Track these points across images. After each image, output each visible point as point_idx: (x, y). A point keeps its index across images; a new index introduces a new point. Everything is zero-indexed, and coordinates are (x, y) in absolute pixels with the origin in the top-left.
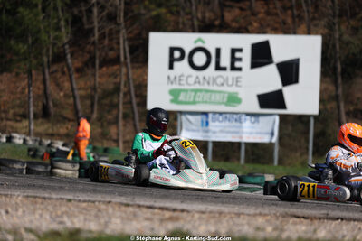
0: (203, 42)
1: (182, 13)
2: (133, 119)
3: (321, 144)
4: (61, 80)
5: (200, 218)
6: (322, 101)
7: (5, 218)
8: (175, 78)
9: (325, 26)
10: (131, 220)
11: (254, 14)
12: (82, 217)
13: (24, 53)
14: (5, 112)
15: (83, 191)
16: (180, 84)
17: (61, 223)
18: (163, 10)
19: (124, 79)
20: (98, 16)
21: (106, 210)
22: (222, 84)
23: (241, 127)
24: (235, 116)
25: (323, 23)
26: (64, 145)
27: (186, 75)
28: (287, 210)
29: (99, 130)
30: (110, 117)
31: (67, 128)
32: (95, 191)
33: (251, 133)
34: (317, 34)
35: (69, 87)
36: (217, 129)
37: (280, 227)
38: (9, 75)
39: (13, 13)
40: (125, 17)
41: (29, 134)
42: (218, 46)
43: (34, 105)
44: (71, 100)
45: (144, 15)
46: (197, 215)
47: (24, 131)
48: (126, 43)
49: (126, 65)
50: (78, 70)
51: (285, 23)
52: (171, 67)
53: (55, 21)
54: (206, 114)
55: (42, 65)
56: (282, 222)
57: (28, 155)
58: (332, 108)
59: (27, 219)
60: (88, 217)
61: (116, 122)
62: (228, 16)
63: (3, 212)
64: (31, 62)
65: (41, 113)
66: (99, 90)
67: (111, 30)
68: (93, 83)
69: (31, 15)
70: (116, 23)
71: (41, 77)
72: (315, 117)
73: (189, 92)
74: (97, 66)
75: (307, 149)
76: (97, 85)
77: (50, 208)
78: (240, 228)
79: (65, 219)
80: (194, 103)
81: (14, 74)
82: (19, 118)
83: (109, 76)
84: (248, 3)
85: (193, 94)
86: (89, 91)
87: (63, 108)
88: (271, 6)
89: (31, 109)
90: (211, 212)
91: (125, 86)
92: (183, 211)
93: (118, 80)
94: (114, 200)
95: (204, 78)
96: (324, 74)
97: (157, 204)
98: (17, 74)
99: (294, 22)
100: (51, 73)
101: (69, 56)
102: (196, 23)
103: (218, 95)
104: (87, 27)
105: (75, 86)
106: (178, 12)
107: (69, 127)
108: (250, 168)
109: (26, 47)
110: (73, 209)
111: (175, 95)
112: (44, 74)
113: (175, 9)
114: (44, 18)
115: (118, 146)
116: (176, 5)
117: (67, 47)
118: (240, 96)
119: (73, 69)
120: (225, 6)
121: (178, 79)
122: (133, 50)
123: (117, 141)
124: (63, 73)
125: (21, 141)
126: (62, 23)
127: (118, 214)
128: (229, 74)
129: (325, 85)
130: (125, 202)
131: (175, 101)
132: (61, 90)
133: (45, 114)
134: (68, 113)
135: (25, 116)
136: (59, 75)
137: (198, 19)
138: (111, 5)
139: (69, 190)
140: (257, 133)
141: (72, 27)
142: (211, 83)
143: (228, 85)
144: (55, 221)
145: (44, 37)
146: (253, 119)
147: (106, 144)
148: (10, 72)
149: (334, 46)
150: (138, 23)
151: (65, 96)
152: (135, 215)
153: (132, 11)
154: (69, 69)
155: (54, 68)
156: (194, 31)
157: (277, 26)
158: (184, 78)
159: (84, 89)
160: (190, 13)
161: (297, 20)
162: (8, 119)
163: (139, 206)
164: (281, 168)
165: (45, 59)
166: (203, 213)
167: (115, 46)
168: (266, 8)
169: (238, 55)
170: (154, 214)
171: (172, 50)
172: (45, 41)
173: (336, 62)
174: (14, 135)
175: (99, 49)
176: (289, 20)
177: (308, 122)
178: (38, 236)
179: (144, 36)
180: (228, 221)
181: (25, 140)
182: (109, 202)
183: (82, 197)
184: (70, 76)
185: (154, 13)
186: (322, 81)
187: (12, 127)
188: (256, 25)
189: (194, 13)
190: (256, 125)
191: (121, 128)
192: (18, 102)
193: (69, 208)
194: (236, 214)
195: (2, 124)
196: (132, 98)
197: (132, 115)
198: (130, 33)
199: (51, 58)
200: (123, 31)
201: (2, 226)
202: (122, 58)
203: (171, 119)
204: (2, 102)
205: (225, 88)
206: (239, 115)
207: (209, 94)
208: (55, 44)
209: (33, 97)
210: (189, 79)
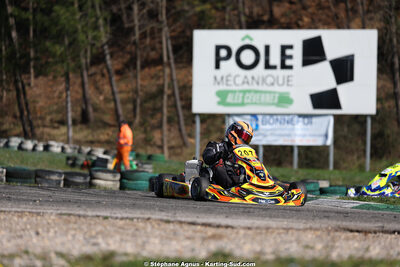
0: (251, 39)
2: (179, 123)
3: (379, 146)
4: (101, 83)
5: (245, 235)
6: (379, 100)
7: (35, 240)
8: (222, 78)
9: (380, 20)
10: (171, 239)
11: (305, 8)
12: (118, 237)
13: (61, 54)
14: (42, 118)
15: (122, 206)
16: (227, 85)
17: (95, 244)
18: (207, 6)
19: (167, 80)
20: (139, 14)
21: (145, 228)
22: (272, 84)
23: (293, 129)
24: (287, 118)
25: (378, 16)
26: (105, 153)
27: (234, 75)
28: (339, 223)
29: (142, 136)
30: (154, 122)
31: (108, 134)
32: (134, 206)
33: (304, 136)
34: (372, 27)
35: (109, 91)
37: (330, 244)
38: (45, 79)
39: (48, 12)
40: (168, 11)
41: (67, 141)
42: (267, 43)
43: (73, 110)
44: (112, 105)
45: (187, 11)
46: (242, 232)
47: (62, 138)
48: (169, 42)
49: (169, 65)
50: (119, 73)
51: (337, 18)
52: (217, 66)
53: (93, 19)
54: (254, 116)
55: (80, 67)
56: (333, 238)
57: (67, 164)
58: (389, 107)
59: (58, 240)
60: (124, 237)
61: (160, 126)
62: (277, 11)
63: (33, 233)
64: (68, 64)
65: (79, 118)
66: (141, 93)
67: (152, 28)
68: (134, 85)
69: (68, 14)
70: (158, 21)
71: (79, 81)
72: (372, 117)
73: (237, 94)
74: (139, 67)
75: (365, 151)
76: (139, 88)
77: (84, 227)
78: (288, 246)
79: (100, 240)
80: (242, 104)
81: (51, 77)
82: (56, 125)
83: (152, 78)
85: (241, 95)
86: (131, 95)
87: (104, 113)
89: (70, 115)
90: (257, 228)
91: (169, 88)
92: (227, 227)
93: (161, 82)
94: (153, 217)
95: (253, 78)
96: (380, 71)
97: (200, 220)
98: (55, 77)
99: (347, 16)
100: (90, 76)
102: (243, 19)
103: (268, 95)
104: (126, 26)
105: (116, 89)
106: (224, 8)
107: (111, 133)
108: (303, 173)
109: (62, 49)
110: (108, 228)
111: (222, 96)
112: (82, 76)
113: (220, 5)
114: (81, 17)
115: (163, 152)
117: (106, 47)
118: (292, 96)
119: (113, 71)
121: (225, 79)
122: (176, 49)
123: (161, 147)
124: (103, 75)
125: (59, 150)
126: (101, 21)
127: (157, 232)
128: (280, 73)
129: (382, 82)
130: (165, 218)
131: (223, 102)
132: (101, 93)
133: (84, 119)
134: (108, 118)
135: (63, 122)
136: (98, 77)
137: (245, 14)
139: (106, 206)
141: (111, 26)
142: (260, 82)
143: (279, 85)
144: (88, 242)
145: (81, 37)
146: (306, 120)
147: (150, 151)
148: (46, 75)
149: (391, 40)
150: (182, 21)
151: (106, 100)
152: (175, 233)
153: (174, 8)
154: (108, 71)
155: (93, 70)
156: (241, 28)
157: (329, 20)
158: (231, 78)
159: (126, 92)
161: (350, 13)
162: (44, 126)
163: (181, 223)
164: (337, 172)
165: (83, 61)
166: (249, 228)
167: (158, 46)
168: (317, 0)
169: (288, 52)
170: (195, 231)
171: (218, 48)
172: (83, 42)
173: (393, 57)
174: (51, 143)
175: (140, 49)
176: (342, 15)
177: (365, 121)
178: (69, 261)
179: (188, 33)
180: (275, 238)
181: (63, 148)
182: (149, 219)
183: (120, 213)
184: (110, 78)
185: (198, 9)
186: (379, 78)
187: (49, 135)
188: (306, 19)
189: (241, 9)
190: (309, 126)
191: (166, 132)
192: (55, 107)
193: (105, 227)
194: (284, 229)
195: (38, 131)
196: (175, 101)
197: (176, 119)
198: (173, 31)
199: (89, 60)
200: (166, 29)
201: (30, 250)
202: (165, 59)
203: (218, 122)
204: (37, 109)
205: (276, 88)
206: (290, 117)
207: (258, 95)
208: (93, 45)
209: (72, 102)
210: (237, 79)
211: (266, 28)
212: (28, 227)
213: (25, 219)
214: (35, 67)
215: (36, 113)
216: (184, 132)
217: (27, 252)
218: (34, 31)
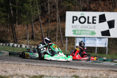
0: (83, 14)
1: (77, 5)
2: (61, 39)
4: (37, 27)
5: (82, 72)
8: (74, 26)
10: (60, 72)
12: (44, 71)
13: (26, 18)
14: (20, 37)
15: (45, 63)
16: (76, 28)
17: (37, 73)
18: (70, 4)
19: (58, 26)
20: (50, 6)
21: (52, 69)
22: (90, 28)
23: (96, 42)
24: (94, 38)
27: (78, 25)
28: (110, 69)
30: (53, 39)
32: (48, 63)
33: (99, 44)
35: (40, 29)
36: (88, 43)
37: (108, 74)
38: (21, 25)
39: (22, 5)
40: (58, 6)
41: (27, 44)
42: (88, 16)
43: (29, 35)
44: (41, 33)
45: (64, 6)
46: (81, 71)
47: (25, 43)
48: (59, 15)
49: (58, 22)
50: (43, 24)
51: (110, 8)
52: (73, 23)
53: (36, 8)
54: (84, 38)
55: (31, 22)
56: (108, 73)
59: (26, 72)
60: (46, 71)
61: (55, 40)
62: (92, 6)
63: (18, 70)
64: (28, 21)
65: (31, 37)
66: (50, 30)
67: (54, 11)
69: (28, 6)
70: (55, 9)
71: (31, 26)
74: (49, 22)
76: (49, 29)
77: (34, 68)
78: (95, 75)
79: (39, 72)
80: (81, 34)
81: (22, 25)
82: (24, 39)
83: (53, 26)
84: (98, 2)
85: (80, 31)
86: (47, 31)
87: (38, 36)
88: (106, 3)
89: (28, 36)
90: (86, 70)
91: (58, 29)
92: (76, 69)
93: (56, 27)
94: (54, 66)
95: (84, 26)
97: (68, 67)
98: (24, 25)
99: (113, 8)
100: (34, 25)
101: (40, 19)
102: (81, 8)
103: (88, 32)
104: (46, 10)
105: (42, 29)
106: (76, 5)
107: (40, 42)
108: (98, 55)
109: (26, 16)
110: (41, 68)
111: (74, 31)
112: (32, 25)
113: (74, 4)
114: (32, 7)
116: (75, 3)
117: (39, 16)
118: (95, 32)
119: (41, 23)
120: (91, 3)
121: (75, 26)
122: (61, 17)
124: (38, 25)
125: (24, 47)
126: (38, 8)
127: (56, 70)
128: (92, 25)
130: (58, 66)
131: (74, 33)
132: (38, 30)
133: (32, 38)
134: (40, 38)
135: (26, 39)
136: (37, 25)
137: (82, 7)
138: (54, 3)
139: (40, 63)
140: (101, 44)
141: (41, 10)
142: (86, 28)
144: (35, 72)
145: (32, 13)
146: (100, 39)
148: (21, 24)
150: (62, 9)
151: (39, 32)
152: (61, 70)
153: (60, 5)
154: (40, 23)
155: (35, 23)
156: (80, 11)
157: (107, 9)
158: (77, 26)
159: (45, 30)
160: (80, 5)
161: (114, 7)
162: (20, 40)
163: (63, 68)
164: (108, 55)
165: (32, 20)
166: (83, 70)
167: (55, 16)
168: (104, 3)
169: (95, 19)
170: (67, 70)
171: (73, 17)
174: (22, 45)
175: (50, 17)
176: (111, 7)
178: (30, 77)
179: (64, 13)
180: (91, 72)
181: (26, 46)
182: (53, 66)
183: (44, 65)
184: (41, 26)
185: (68, 5)
187: (22, 42)
188: (100, 9)
189: (81, 5)
190: (100, 41)
191: (57, 42)
192: (24, 34)
193: (40, 68)
194: (94, 70)
195: (18, 41)
196: (60, 33)
197: (60, 38)
198: (60, 11)
199: (34, 20)
200: (58, 11)
201: (18, 74)
202: (57, 20)
203: (73, 39)
204: (18, 34)
205: (91, 29)
206: (95, 38)
207: (85, 31)
208: (36, 15)
209: (29, 33)
210: (79, 26)
211: (88, 11)
212: (17, 68)
213: (16, 66)
214: (18, 22)
215: (18, 36)
216: (62, 42)
217: (17, 75)
218: (18, 11)
